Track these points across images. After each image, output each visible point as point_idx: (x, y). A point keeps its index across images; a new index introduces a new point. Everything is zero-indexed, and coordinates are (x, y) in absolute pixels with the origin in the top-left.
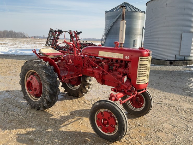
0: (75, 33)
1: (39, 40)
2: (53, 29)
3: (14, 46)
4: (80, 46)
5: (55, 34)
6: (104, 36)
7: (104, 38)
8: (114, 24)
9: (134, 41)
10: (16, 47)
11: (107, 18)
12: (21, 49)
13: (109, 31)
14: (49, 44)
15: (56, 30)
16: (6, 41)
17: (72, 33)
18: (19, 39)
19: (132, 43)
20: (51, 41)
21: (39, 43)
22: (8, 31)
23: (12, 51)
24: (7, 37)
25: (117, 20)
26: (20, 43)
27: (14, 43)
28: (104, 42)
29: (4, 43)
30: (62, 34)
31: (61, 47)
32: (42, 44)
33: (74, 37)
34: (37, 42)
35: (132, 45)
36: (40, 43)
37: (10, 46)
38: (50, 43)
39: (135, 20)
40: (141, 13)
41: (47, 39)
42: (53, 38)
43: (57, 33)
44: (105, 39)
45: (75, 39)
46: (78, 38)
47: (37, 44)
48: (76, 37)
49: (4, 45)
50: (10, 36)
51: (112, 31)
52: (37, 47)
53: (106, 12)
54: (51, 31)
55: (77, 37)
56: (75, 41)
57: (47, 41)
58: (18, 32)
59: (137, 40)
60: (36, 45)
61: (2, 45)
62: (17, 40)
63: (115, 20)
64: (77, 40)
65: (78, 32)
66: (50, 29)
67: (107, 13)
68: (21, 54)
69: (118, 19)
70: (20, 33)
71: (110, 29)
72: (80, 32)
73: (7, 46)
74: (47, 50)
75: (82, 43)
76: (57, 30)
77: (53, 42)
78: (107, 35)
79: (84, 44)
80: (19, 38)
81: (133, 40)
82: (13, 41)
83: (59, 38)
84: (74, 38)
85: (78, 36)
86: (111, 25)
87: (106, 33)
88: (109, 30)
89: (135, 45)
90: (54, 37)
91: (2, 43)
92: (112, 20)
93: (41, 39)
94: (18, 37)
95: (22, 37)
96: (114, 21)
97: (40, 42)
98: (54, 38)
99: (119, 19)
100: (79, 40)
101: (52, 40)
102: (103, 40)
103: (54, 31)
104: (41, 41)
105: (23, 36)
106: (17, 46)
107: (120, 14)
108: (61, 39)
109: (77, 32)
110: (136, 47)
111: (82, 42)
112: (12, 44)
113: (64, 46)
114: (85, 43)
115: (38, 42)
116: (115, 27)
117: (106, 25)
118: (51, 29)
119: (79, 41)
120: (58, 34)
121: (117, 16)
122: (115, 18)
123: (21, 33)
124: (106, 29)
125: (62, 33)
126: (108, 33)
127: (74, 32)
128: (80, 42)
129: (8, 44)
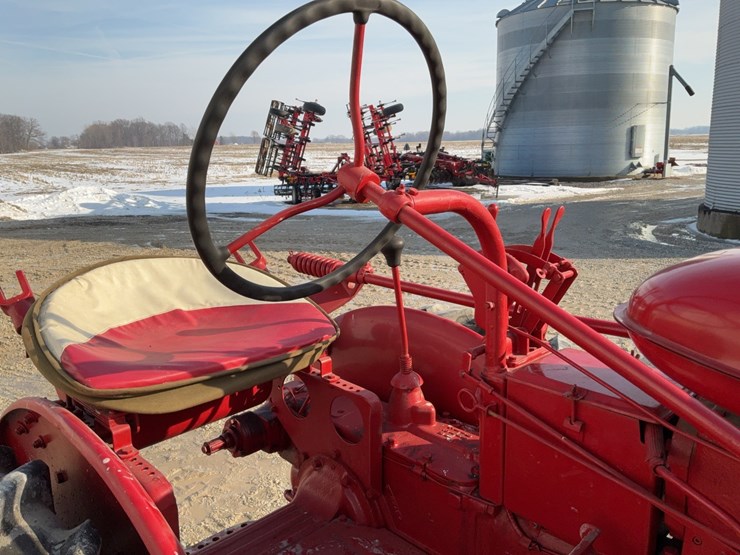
0: (375, 114)
1: (236, 149)
2: (283, 104)
3: (142, 180)
4: (397, 166)
5: (293, 123)
6: (495, 119)
7: (494, 125)
8: (536, 64)
9: (632, 131)
10: (150, 183)
11: (506, 42)
12: (168, 187)
13: (516, 96)
14: (271, 164)
15: (295, 108)
16: (119, 161)
17: (362, 113)
18: (165, 150)
19: (624, 139)
20: (276, 154)
21: (235, 160)
22: (128, 122)
23: (128, 200)
24: (127, 145)
25: (550, 45)
26: (167, 167)
27: (147, 164)
28: (495, 145)
29: (111, 166)
30: (319, 121)
31: (317, 175)
32: (248, 164)
33: (369, 130)
34: (232, 160)
35: (623, 149)
36: (241, 160)
37: (129, 179)
38: (274, 162)
39: (633, 39)
40: (657, 7)
41: (263, 146)
42: (283, 141)
43: (301, 117)
44: (499, 129)
45: (374, 138)
46: (386, 135)
47: (229, 167)
48: (379, 131)
49: (109, 176)
50: (135, 139)
51: (531, 92)
52: (229, 176)
53: (503, 15)
54: (275, 111)
55: (382, 129)
56: (375, 147)
57: (263, 154)
58: (163, 124)
59: (643, 126)
60: (226, 169)
61: (101, 176)
62: (159, 153)
63: (543, 45)
64: (383, 144)
65: (385, 107)
66: (273, 102)
67: (504, 20)
68: (158, 211)
69: (555, 39)
70: (169, 127)
71: (521, 88)
72: (398, 108)
73: (117, 177)
74: (147, 277)
75: (404, 152)
76: (300, 105)
77: (286, 156)
78: (507, 113)
79: (411, 156)
80: (168, 145)
81: (628, 126)
82: (144, 159)
83: (307, 140)
84: (368, 133)
85: (387, 125)
86: (525, 67)
87: (503, 105)
88: (515, 90)
89: (637, 151)
90: (287, 136)
91: (104, 166)
92: (528, 46)
93: (245, 146)
94: (164, 143)
95: (177, 140)
96: (537, 52)
97: (241, 156)
98: (290, 138)
99: (559, 42)
100: (391, 140)
101: (282, 147)
102: (489, 135)
103: (289, 111)
104: (244, 152)
105: (180, 138)
106: (152, 176)
107: (565, 19)
108: (316, 141)
109: (381, 106)
110: (640, 160)
111: (401, 150)
112: (136, 168)
113: (329, 169)
114: (415, 154)
115: (234, 156)
116: (541, 75)
117: (503, 72)
118: (277, 102)
119: (389, 145)
120: (302, 123)
121: (550, 28)
122: (544, 37)
123: (175, 127)
124: (502, 86)
125: (321, 117)
126: (511, 106)
127: (371, 107)
128: (393, 148)
129: (123, 172)
